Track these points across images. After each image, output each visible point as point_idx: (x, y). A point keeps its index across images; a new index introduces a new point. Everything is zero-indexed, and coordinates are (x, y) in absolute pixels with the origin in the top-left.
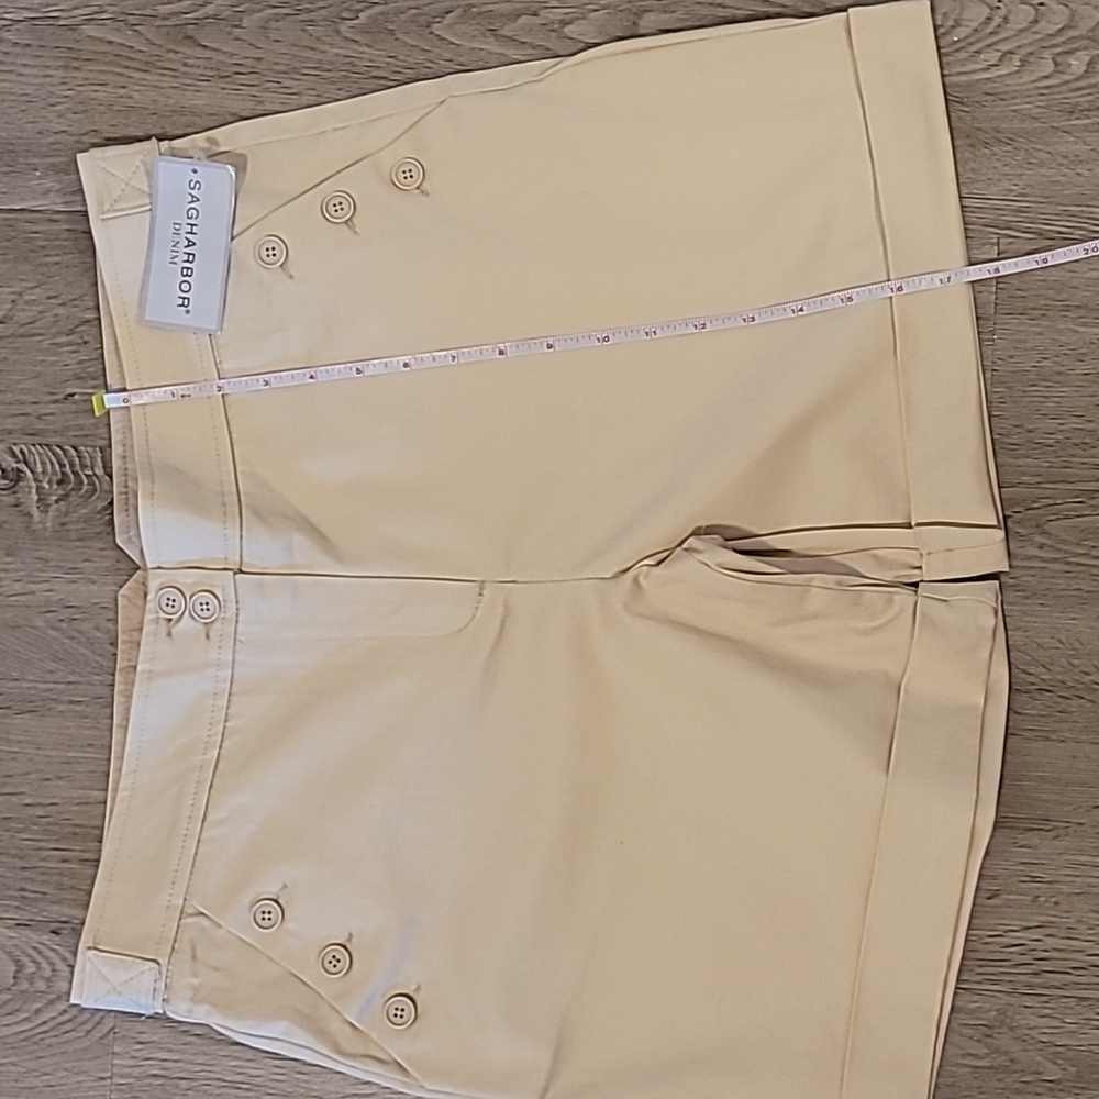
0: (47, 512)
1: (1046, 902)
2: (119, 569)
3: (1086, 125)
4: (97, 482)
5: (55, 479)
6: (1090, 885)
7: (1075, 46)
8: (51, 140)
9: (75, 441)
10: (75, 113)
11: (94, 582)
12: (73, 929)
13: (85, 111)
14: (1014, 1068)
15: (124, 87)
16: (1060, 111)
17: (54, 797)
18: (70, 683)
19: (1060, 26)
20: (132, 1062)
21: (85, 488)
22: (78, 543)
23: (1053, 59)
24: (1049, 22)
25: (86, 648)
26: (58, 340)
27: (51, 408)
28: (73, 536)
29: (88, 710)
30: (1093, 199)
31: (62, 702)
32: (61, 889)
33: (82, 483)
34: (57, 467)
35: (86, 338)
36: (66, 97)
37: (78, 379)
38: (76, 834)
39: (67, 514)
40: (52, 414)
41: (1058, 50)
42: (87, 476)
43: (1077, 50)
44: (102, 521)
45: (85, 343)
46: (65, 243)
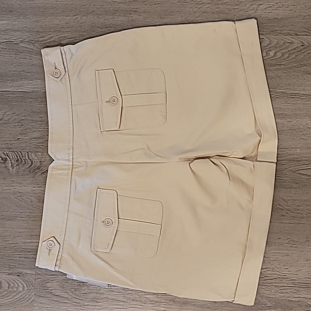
0: (14, 169)
1: (267, 262)
2: (33, 183)
3: (274, 69)
4: (26, 161)
5: (15, 160)
6: (277, 258)
7: (271, 49)
8: (12, 73)
9: (21, 150)
10: (18, 66)
11: (26, 186)
12: (23, 275)
13: (21, 66)
14: (260, 303)
15: (31, 59)
16: (268, 65)
17: (17, 241)
18: (21, 212)
19: (267, 44)
20: (39, 308)
21: (23, 162)
22: (22, 177)
23: (266, 52)
24: (265, 43)
25: (24, 203)
26: (16, 124)
27: (14, 142)
28: (20, 175)
29: (25, 219)
30: (276, 87)
31: (18, 217)
32: (20, 265)
33: (22, 161)
34: (16, 157)
35: (23, 124)
36: (16, 62)
37: (21, 134)
38: (23, 251)
39: (19, 169)
40: (14, 143)
41: (267, 50)
42: (24, 159)
43: (272, 50)
44: (28, 171)
45: (23, 125)
46: (16, 100)
